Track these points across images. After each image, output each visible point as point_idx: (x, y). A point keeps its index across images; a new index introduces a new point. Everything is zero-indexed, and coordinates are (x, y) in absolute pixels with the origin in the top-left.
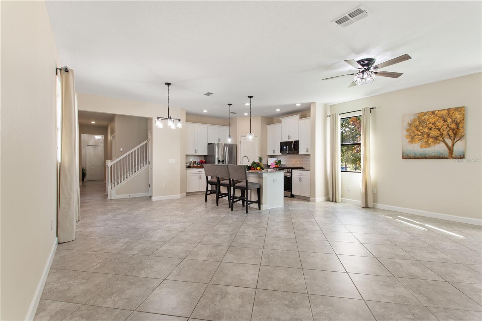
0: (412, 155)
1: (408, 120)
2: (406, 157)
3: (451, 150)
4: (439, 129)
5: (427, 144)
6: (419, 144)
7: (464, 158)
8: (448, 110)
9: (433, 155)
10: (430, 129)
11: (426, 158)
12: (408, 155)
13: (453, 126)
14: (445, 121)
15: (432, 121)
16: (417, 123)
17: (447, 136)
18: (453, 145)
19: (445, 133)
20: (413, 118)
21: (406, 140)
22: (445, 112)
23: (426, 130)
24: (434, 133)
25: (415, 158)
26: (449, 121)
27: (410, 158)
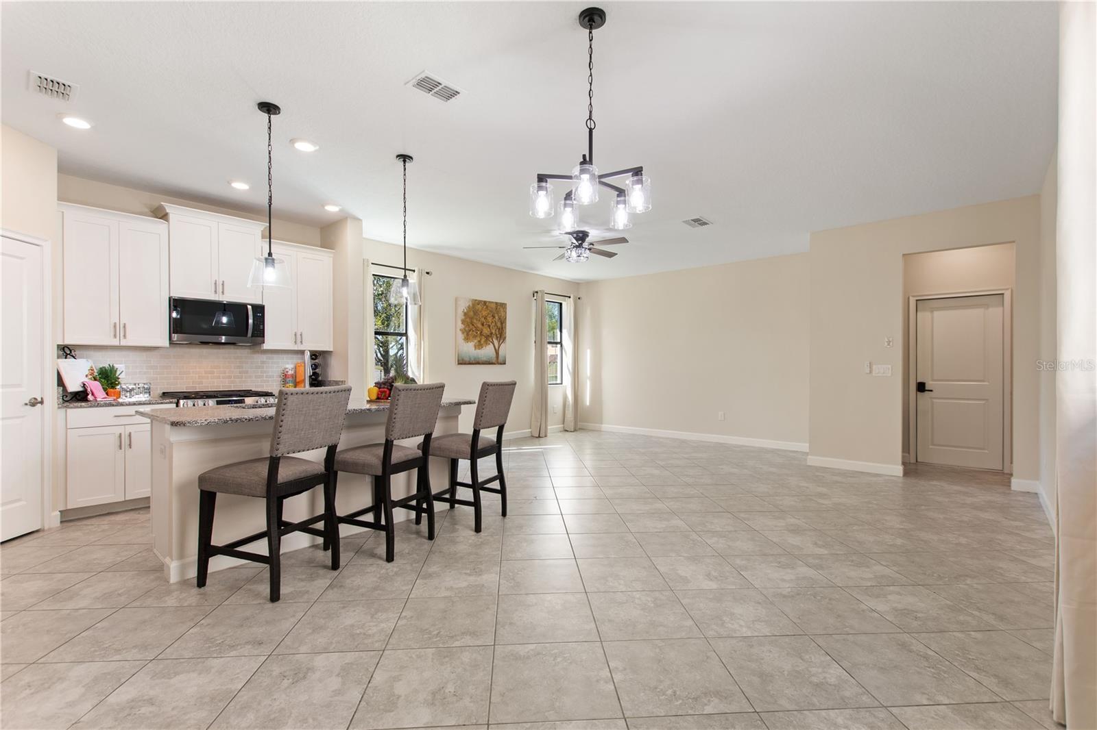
0: (467, 359)
1: (463, 306)
2: (462, 362)
3: (497, 353)
4: (489, 326)
5: (479, 346)
6: (474, 343)
7: (505, 364)
8: (496, 303)
9: (485, 359)
10: (483, 325)
11: (478, 363)
12: (463, 360)
13: (499, 324)
14: (494, 317)
15: (484, 313)
16: (472, 313)
17: (495, 337)
18: (499, 348)
19: (494, 331)
20: (468, 305)
21: (461, 336)
22: (493, 306)
23: (480, 325)
24: (486, 331)
25: (470, 363)
26: (497, 317)
27: (465, 364)
